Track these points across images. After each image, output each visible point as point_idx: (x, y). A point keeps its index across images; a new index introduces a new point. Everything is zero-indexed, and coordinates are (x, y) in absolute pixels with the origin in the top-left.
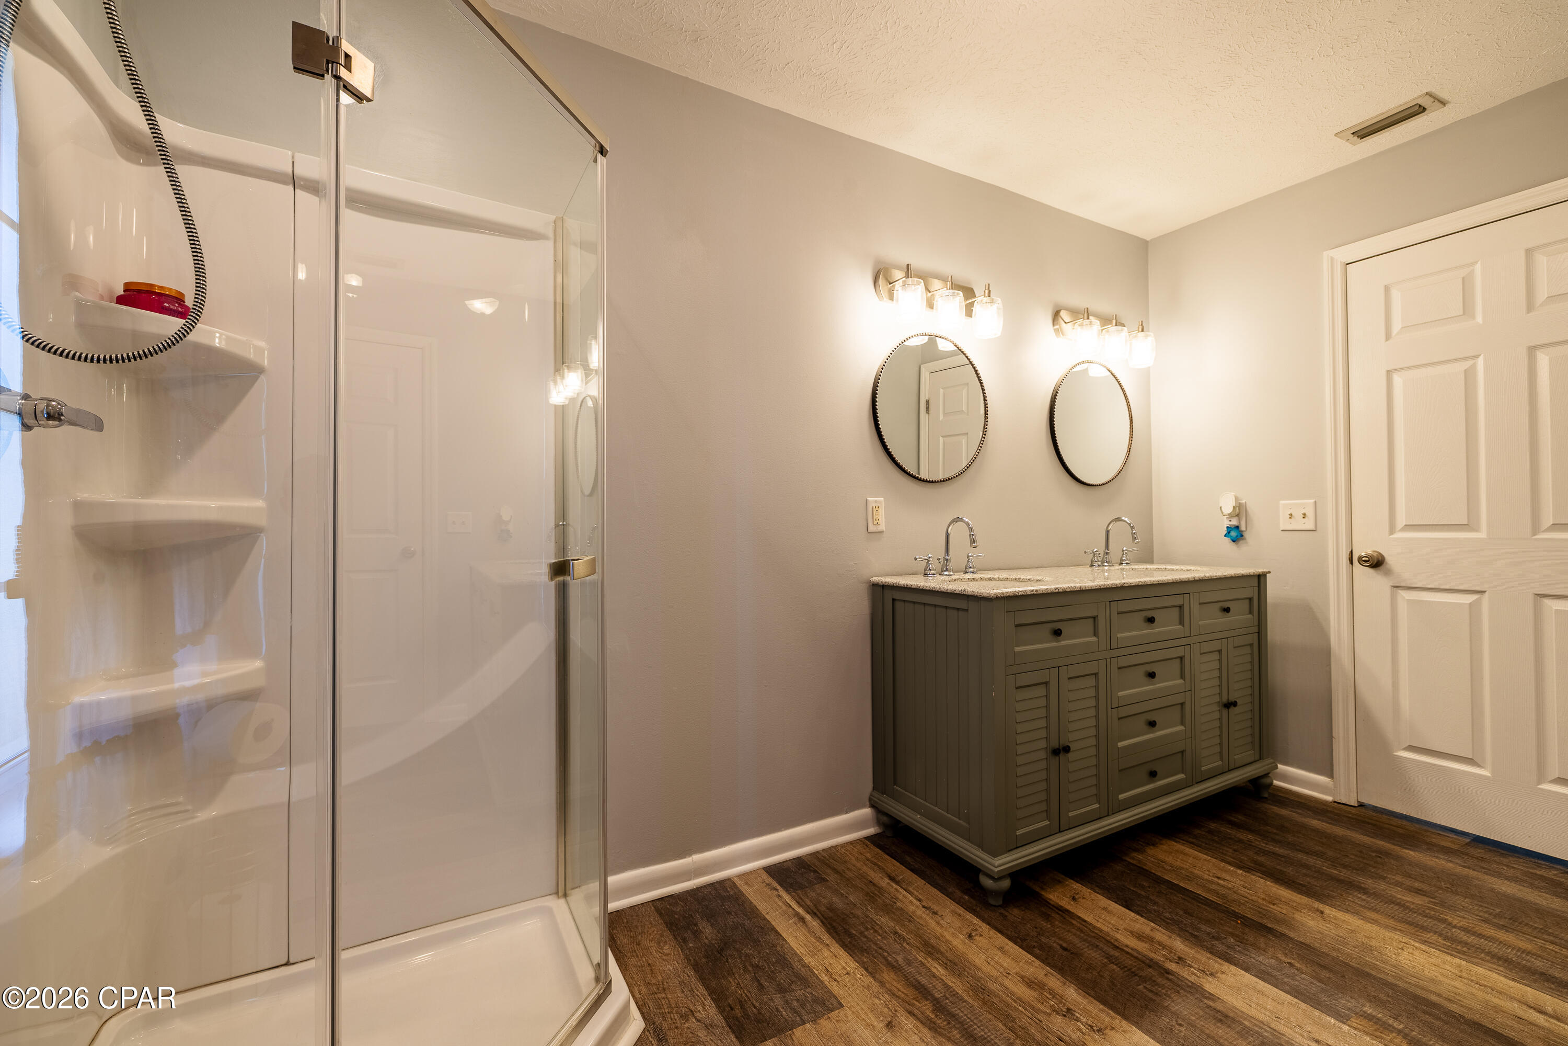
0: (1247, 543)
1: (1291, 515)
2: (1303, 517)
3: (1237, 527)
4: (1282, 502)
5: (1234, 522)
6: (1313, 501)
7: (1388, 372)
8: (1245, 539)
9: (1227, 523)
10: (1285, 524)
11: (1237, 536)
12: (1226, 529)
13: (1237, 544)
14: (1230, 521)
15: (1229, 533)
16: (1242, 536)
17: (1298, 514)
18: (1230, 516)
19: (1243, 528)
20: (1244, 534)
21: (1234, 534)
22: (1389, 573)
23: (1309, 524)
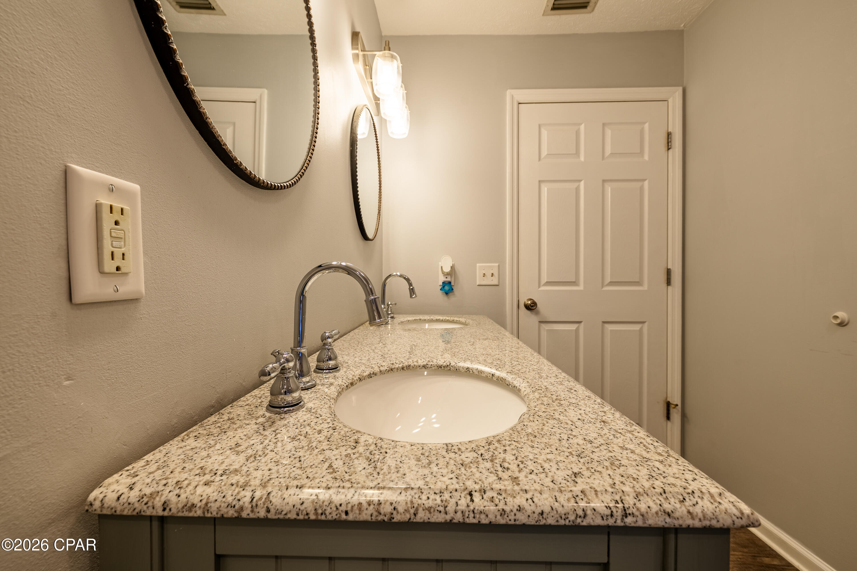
0: (454, 294)
1: (484, 274)
2: (492, 276)
3: (450, 283)
4: (478, 265)
5: (449, 279)
6: (497, 264)
7: (540, 181)
8: (453, 292)
9: (442, 279)
10: (479, 281)
11: (449, 290)
12: (441, 284)
13: (447, 296)
14: (446, 278)
15: (444, 287)
16: (453, 289)
17: (489, 275)
18: (446, 274)
19: (452, 284)
20: (453, 288)
21: (447, 288)
22: (537, 313)
23: (495, 282)
